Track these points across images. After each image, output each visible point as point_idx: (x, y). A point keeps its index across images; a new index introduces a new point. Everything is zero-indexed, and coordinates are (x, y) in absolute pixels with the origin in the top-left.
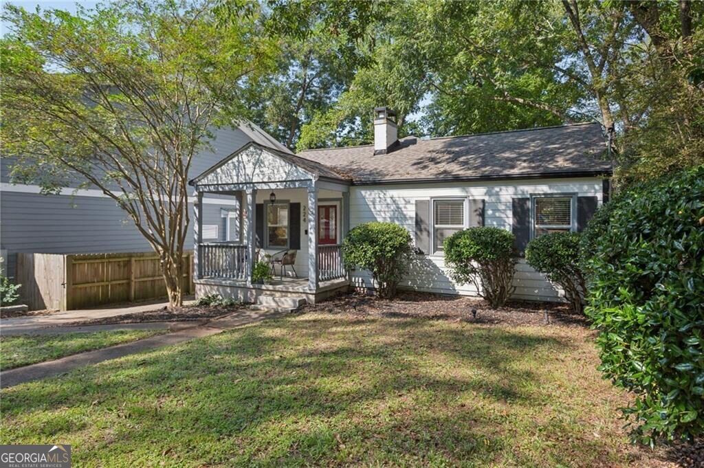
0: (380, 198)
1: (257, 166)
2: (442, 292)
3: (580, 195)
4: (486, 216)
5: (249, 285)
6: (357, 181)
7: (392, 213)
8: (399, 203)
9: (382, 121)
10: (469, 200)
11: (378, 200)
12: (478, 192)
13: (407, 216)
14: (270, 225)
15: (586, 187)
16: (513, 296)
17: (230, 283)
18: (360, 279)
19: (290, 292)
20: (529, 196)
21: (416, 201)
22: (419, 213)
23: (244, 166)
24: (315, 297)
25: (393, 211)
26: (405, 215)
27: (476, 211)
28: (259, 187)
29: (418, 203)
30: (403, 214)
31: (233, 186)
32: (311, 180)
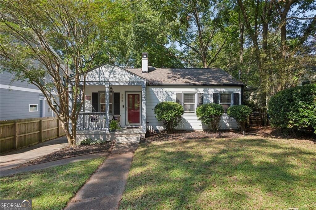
0: (161, 91)
1: (112, 74)
2: (187, 129)
3: (234, 93)
4: (204, 99)
5: (107, 132)
6: (150, 84)
7: (166, 98)
8: (169, 94)
9: (146, 58)
10: (198, 93)
11: (159, 92)
12: (201, 90)
13: (173, 99)
14: (101, 103)
15: (235, 90)
16: (220, 129)
17: (94, 133)
18: (151, 126)
19: (132, 134)
20: (218, 92)
21: (177, 93)
22: (178, 98)
23: (103, 73)
24: (145, 135)
25: (166, 97)
26: (171, 99)
27: (200, 97)
28: (113, 84)
29: (177, 94)
30: (171, 98)
31: (96, 83)
32: (144, 82)
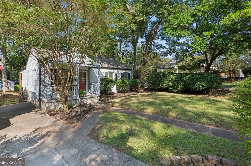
4: (117, 76)
5: (78, 98)
10: (115, 73)
11: (97, 71)
15: (129, 72)
20: (123, 73)
21: (106, 72)
22: (106, 75)
30: (103, 75)
32: (99, 65)
